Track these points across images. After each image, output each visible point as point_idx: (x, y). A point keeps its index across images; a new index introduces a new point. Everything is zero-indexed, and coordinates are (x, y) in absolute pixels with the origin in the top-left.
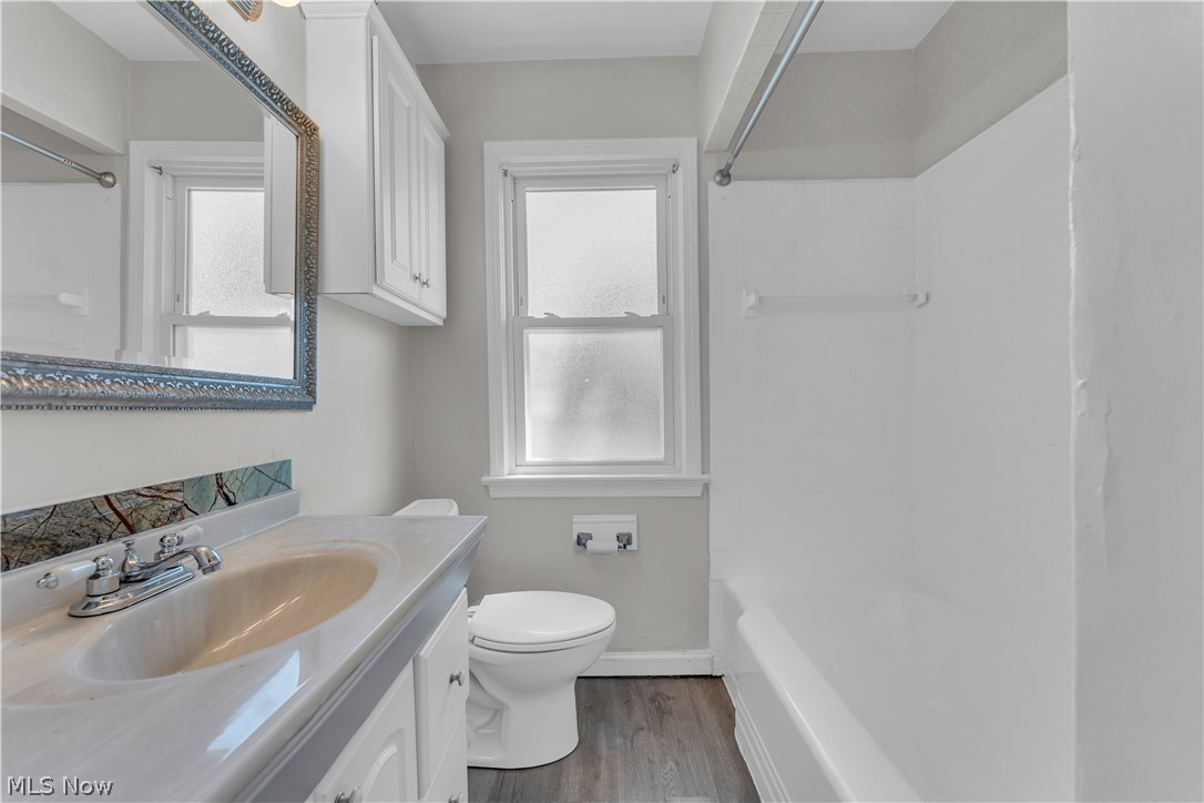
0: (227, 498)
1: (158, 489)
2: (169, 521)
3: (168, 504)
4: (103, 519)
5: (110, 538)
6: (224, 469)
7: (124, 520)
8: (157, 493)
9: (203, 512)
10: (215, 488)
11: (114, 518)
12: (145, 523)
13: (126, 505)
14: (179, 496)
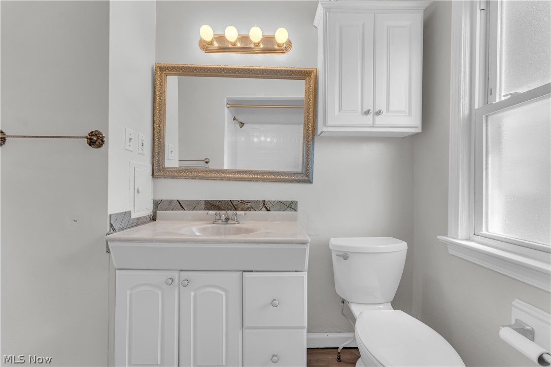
0: (267, 209)
1: (244, 201)
2: (246, 210)
3: (246, 206)
4: (229, 205)
5: (231, 210)
6: (266, 199)
7: (234, 207)
8: (243, 202)
9: (257, 210)
10: (262, 204)
11: (232, 206)
12: (239, 209)
13: (235, 203)
14: (250, 204)
